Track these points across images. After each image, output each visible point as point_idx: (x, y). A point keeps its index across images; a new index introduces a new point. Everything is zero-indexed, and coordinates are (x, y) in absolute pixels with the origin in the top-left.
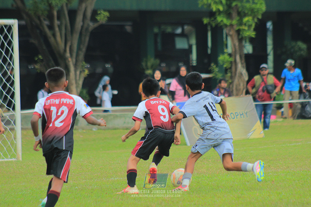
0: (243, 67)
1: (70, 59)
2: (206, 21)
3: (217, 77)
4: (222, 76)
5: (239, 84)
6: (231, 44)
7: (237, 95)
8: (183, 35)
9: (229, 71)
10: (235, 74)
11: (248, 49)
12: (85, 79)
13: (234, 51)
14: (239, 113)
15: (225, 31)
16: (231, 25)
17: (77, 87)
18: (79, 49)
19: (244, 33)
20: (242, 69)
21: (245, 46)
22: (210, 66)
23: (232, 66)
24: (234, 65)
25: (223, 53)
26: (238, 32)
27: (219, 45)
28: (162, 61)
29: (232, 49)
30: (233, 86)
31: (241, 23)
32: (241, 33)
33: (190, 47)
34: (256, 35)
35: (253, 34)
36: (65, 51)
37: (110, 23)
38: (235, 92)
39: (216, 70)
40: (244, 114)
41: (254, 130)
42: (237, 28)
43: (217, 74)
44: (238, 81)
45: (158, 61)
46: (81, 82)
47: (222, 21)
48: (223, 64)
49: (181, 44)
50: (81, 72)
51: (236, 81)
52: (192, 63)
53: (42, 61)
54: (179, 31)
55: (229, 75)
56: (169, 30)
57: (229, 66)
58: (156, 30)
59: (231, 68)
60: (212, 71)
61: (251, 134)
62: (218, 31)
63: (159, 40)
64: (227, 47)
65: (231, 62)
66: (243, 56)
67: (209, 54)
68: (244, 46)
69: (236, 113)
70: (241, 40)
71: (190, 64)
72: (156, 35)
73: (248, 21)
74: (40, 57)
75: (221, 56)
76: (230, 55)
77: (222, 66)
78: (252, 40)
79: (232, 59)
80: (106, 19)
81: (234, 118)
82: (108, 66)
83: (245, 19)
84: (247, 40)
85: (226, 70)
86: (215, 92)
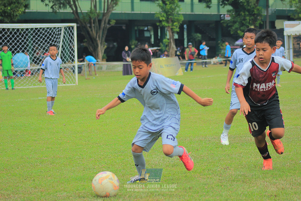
1: (98, 41)
2: (158, 24)
3: (163, 49)
5: (172, 52)
6: (168, 35)
7: (171, 57)
8: (148, 30)
10: (170, 47)
11: (176, 36)
12: (105, 50)
13: (170, 37)
15: (166, 29)
16: (169, 26)
17: (102, 53)
18: (102, 36)
20: (174, 45)
22: (159, 43)
25: (165, 38)
26: (172, 29)
27: (163, 34)
28: (139, 42)
31: (173, 25)
32: (173, 30)
33: (151, 35)
34: (180, 30)
35: (178, 30)
36: (96, 37)
37: (115, 26)
38: (170, 55)
39: (162, 46)
40: (174, 65)
41: (179, 72)
42: (171, 27)
45: (137, 42)
46: (103, 51)
47: (164, 24)
49: (147, 34)
50: (103, 47)
51: (171, 50)
52: (152, 43)
53: (86, 42)
54: (146, 29)
55: (168, 48)
56: (142, 28)
58: (136, 28)
59: (168, 45)
61: (177, 74)
62: (163, 29)
63: (137, 32)
65: (169, 42)
66: (174, 40)
67: (159, 39)
68: (174, 35)
70: (173, 33)
72: (136, 30)
73: (176, 24)
74: (86, 40)
76: (168, 39)
77: (165, 44)
78: (178, 33)
79: (169, 41)
80: (114, 23)
81: (170, 67)
82: (115, 44)
83: (175, 24)
84: (176, 33)
85: (167, 46)
86: (162, 56)
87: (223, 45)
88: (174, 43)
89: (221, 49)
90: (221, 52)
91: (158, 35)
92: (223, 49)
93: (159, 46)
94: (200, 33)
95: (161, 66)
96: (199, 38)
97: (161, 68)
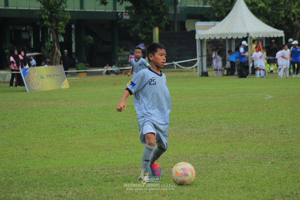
0: (59, 49)
2: (38, 23)
3: (44, 54)
4: (47, 54)
5: (57, 59)
6: (52, 37)
7: (55, 65)
8: (26, 31)
10: (54, 53)
11: (62, 39)
13: (53, 40)
14: (56, 75)
15: (49, 29)
16: (52, 26)
19: (59, 30)
20: (58, 50)
21: (60, 38)
22: (41, 48)
24: (53, 48)
25: (48, 41)
27: (45, 37)
28: (14, 45)
29: (52, 39)
30: (53, 60)
31: (57, 25)
32: (58, 31)
33: (30, 37)
35: (64, 31)
38: (54, 63)
40: (59, 75)
41: (64, 84)
42: (55, 28)
45: (12, 46)
47: (47, 24)
48: (48, 47)
49: (25, 36)
51: (55, 57)
54: (24, 29)
55: (51, 53)
56: (18, 28)
58: (11, 28)
59: (52, 50)
61: (62, 86)
62: (45, 29)
63: (13, 33)
64: (50, 38)
65: (52, 46)
66: (59, 43)
67: (40, 42)
69: (54, 75)
70: (57, 35)
71: (30, 47)
72: (11, 31)
75: (47, 43)
76: (51, 42)
78: (63, 35)
79: (52, 45)
81: (53, 77)
83: (60, 23)
84: (61, 35)
85: (49, 51)
86: (43, 64)
87: (120, 50)
88: (59, 48)
89: (118, 56)
90: (118, 59)
91: (39, 37)
92: (120, 55)
93: (40, 51)
94: (92, 36)
95: (41, 76)
96: (91, 42)
97: (42, 79)
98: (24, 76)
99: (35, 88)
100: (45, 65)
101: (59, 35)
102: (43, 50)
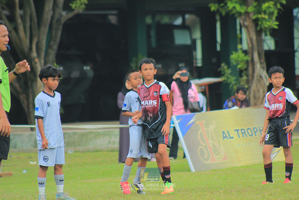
0: (263, 68)
1: (37, 60)
2: (213, 7)
3: (229, 81)
4: (235, 80)
5: (259, 91)
6: (246, 38)
8: (184, 26)
9: (244, 72)
10: (253, 77)
11: (269, 44)
13: (250, 46)
14: (258, 128)
15: (239, 21)
16: (247, 13)
18: (48, 46)
19: (264, 22)
20: (262, 70)
21: (266, 40)
22: (219, 66)
23: (248, 66)
24: (250, 65)
25: (236, 50)
26: (256, 21)
29: (248, 44)
30: (250, 93)
31: (259, 10)
33: (194, 42)
39: (228, 71)
42: (254, 17)
43: (229, 76)
44: (257, 86)
47: (234, 8)
48: (237, 64)
49: (181, 39)
51: (254, 87)
52: (197, 63)
54: (179, 21)
55: (245, 78)
56: (165, 20)
57: (245, 67)
58: (149, 20)
59: (246, 69)
60: (223, 73)
61: (274, 155)
62: (229, 21)
63: (153, 33)
64: (241, 43)
65: (247, 62)
66: (263, 53)
67: (219, 52)
68: (264, 41)
69: (254, 128)
70: (259, 33)
71: (194, 65)
72: (149, 27)
73: (269, 7)
75: (234, 53)
76: (245, 52)
77: (236, 66)
78: (273, 33)
79: (248, 58)
80: (84, 6)
81: (252, 135)
82: (87, 68)
83: (266, 5)
84: (268, 33)
85: (241, 72)
86: (230, 104)
88: (265, 65)
91: (215, 41)
93: (218, 74)
95: (223, 132)
97: (226, 139)
98: (183, 134)
99: (209, 162)
100: (233, 106)
101: (263, 34)
102: (224, 71)
